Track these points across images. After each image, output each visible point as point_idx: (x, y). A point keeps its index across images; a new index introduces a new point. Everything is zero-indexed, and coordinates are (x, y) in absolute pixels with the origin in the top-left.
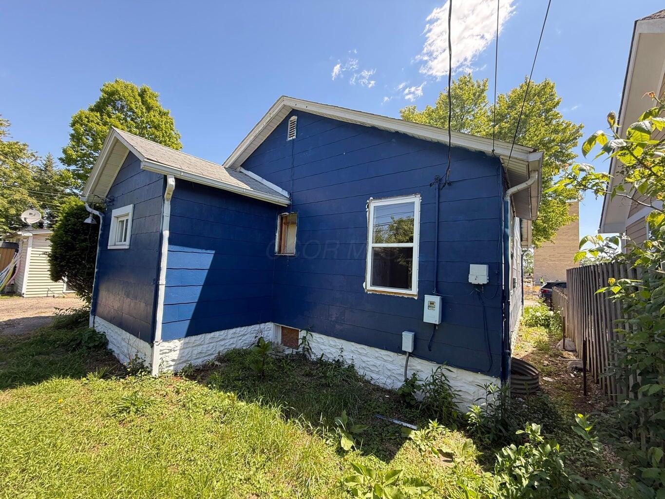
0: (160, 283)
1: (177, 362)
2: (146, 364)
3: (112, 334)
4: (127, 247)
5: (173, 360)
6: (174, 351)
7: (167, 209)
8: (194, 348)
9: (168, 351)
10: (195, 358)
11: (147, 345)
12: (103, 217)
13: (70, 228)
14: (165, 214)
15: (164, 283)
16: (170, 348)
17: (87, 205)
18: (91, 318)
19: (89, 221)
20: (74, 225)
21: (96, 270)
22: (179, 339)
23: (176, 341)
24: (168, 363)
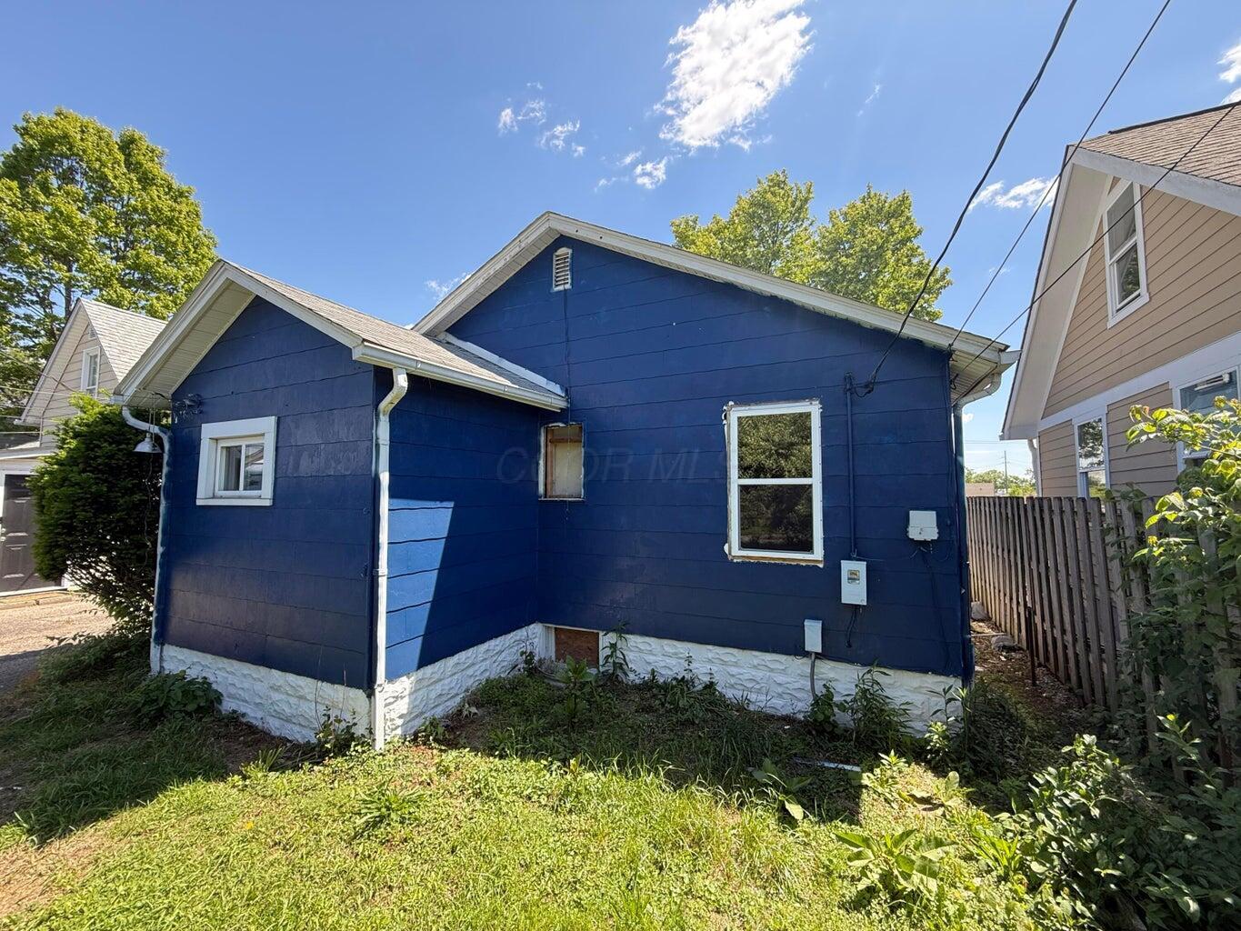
0: (380, 574)
1: (408, 718)
2: (359, 730)
3: (231, 679)
4: (268, 503)
5: (400, 717)
6: (402, 697)
7: (383, 432)
8: (431, 688)
9: (392, 700)
10: (433, 706)
11: (358, 695)
12: (169, 438)
13: (100, 464)
14: (381, 442)
15: (386, 573)
16: (396, 694)
17: (126, 413)
18: (154, 651)
19: (145, 447)
20: (111, 457)
21: (160, 550)
22: (408, 675)
23: (404, 678)
24: (394, 722)
